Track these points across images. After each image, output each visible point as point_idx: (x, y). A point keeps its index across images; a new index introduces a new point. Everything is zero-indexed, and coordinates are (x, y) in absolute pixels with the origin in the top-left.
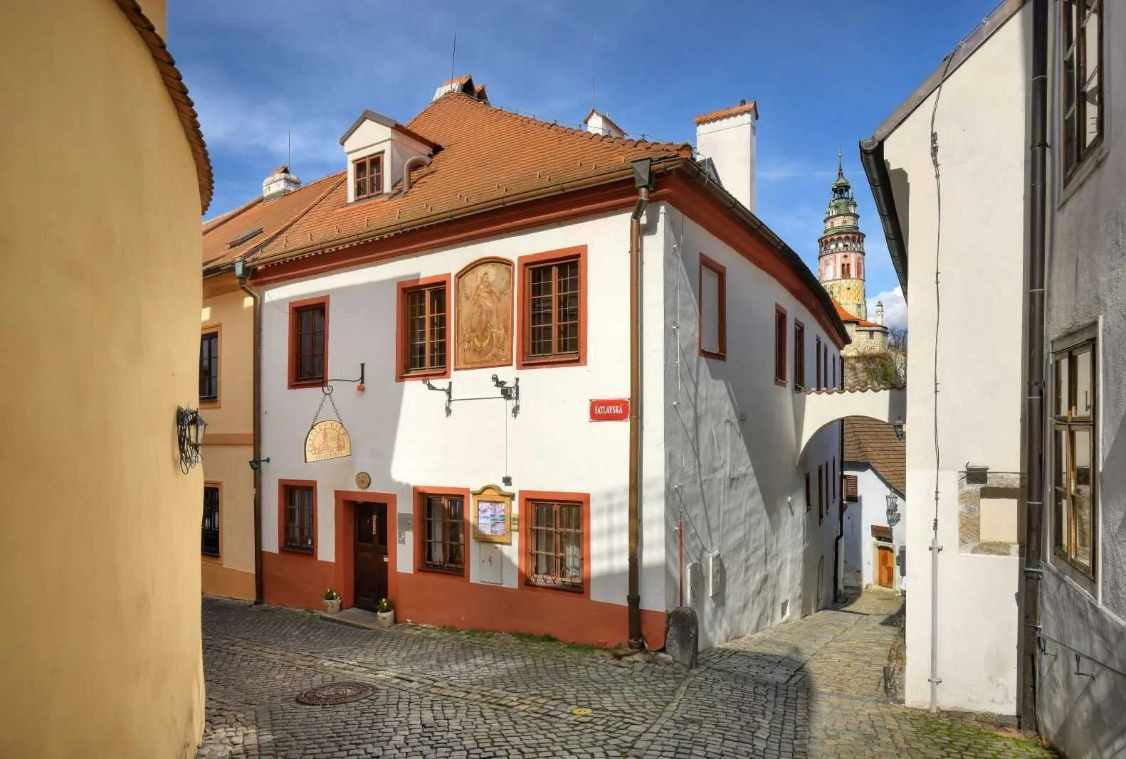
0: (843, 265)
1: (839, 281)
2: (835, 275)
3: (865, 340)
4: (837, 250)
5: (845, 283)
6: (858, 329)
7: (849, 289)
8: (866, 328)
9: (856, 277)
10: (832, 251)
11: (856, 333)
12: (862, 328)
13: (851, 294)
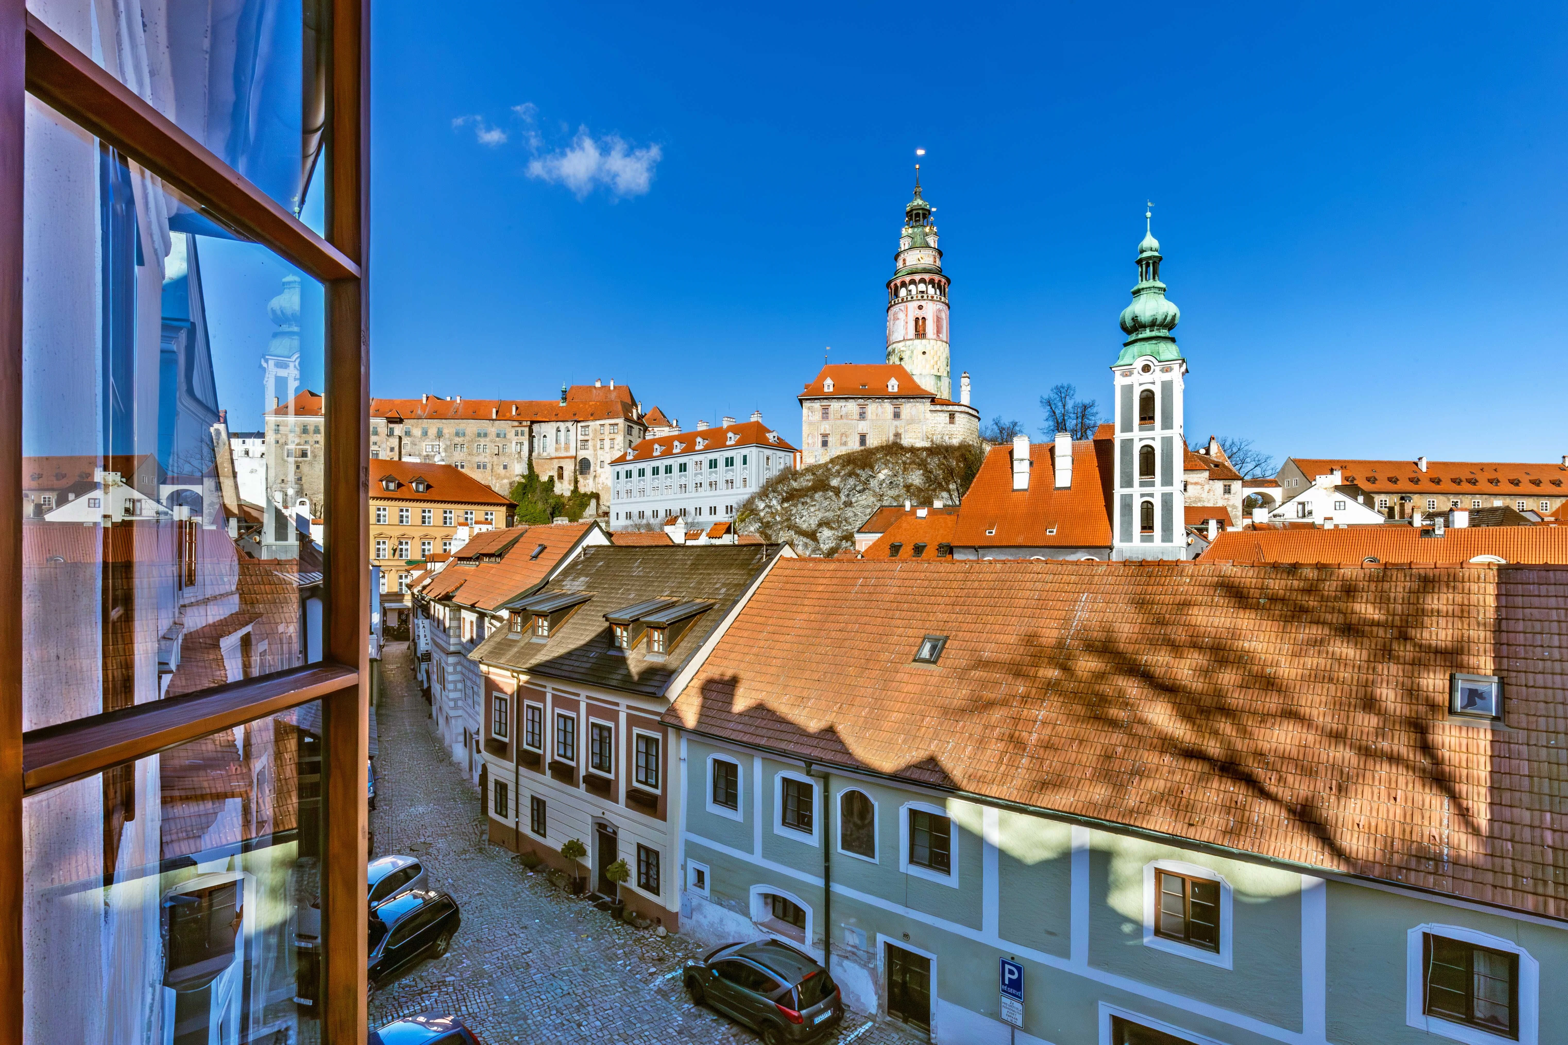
0: (917, 319)
1: (911, 342)
2: (907, 333)
3: (943, 425)
4: (909, 298)
5: (920, 345)
6: (933, 408)
7: (924, 353)
8: (945, 408)
9: (935, 336)
10: (903, 300)
11: (929, 415)
12: (938, 408)
13: (926, 360)
